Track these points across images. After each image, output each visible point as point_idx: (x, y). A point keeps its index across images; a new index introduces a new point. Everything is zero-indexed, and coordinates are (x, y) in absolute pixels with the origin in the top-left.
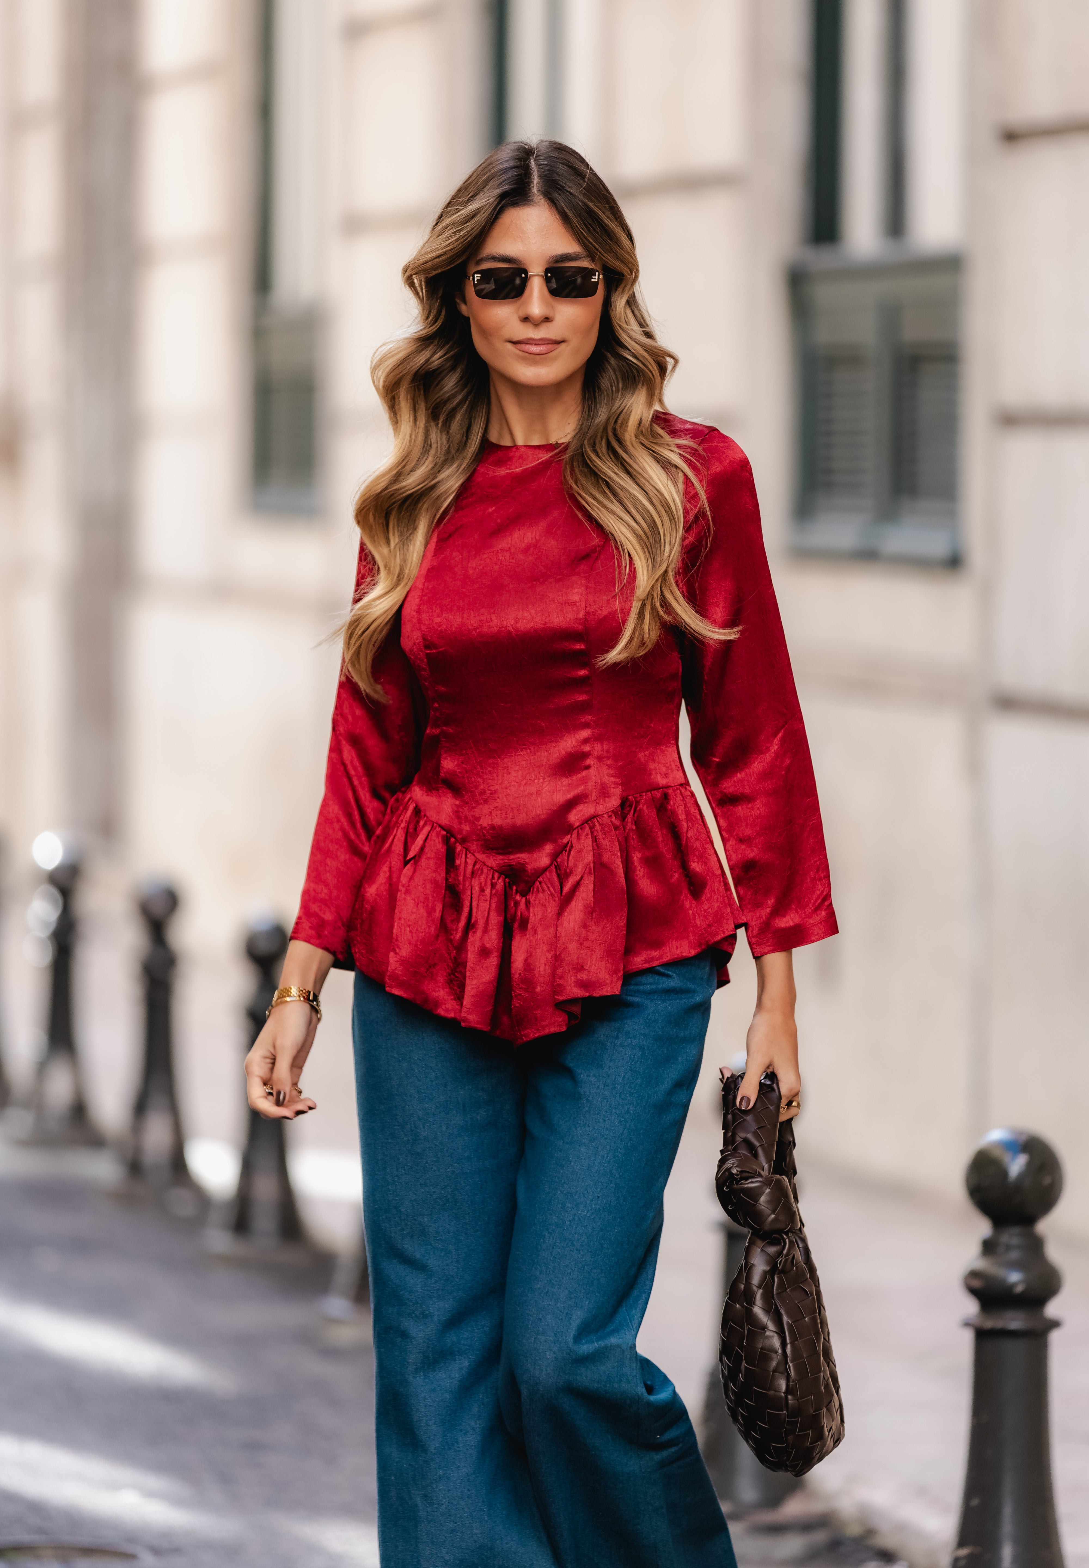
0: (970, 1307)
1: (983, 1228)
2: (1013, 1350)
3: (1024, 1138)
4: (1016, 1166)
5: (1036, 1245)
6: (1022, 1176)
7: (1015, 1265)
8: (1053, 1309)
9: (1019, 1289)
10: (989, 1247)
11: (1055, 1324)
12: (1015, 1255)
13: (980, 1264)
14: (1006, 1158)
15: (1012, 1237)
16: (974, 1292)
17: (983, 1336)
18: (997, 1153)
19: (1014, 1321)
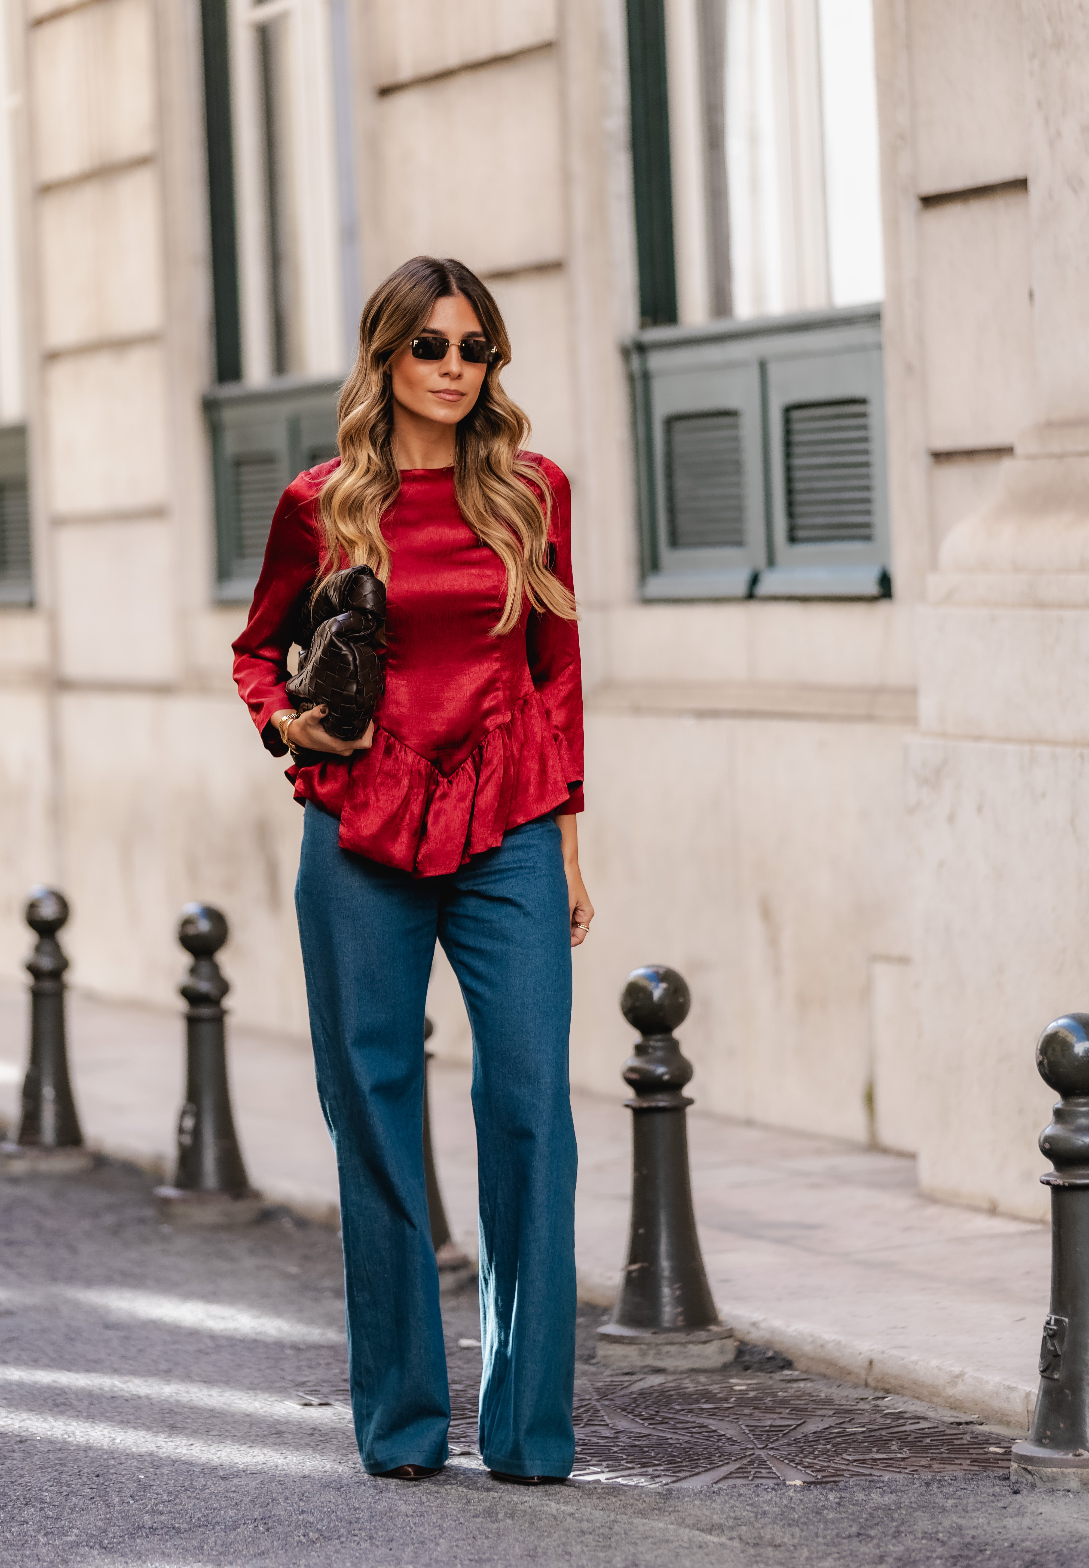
0: (629, 1093)
1: (635, 1036)
2: (662, 1122)
3: (661, 971)
4: (658, 992)
5: (674, 1046)
6: (662, 998)
7: (662, 1062)
8: (687, 1091)
9: (666, 1077)
10: (640, 1050)
11: (690, 1102)
12: (659, 1054)
13: (636, 1062)
14: (651, 986)
15: (656, 1042)
16: (630, 1082)
17: (638, 1113)
18: (644, 983)
19: (662, 1100)
